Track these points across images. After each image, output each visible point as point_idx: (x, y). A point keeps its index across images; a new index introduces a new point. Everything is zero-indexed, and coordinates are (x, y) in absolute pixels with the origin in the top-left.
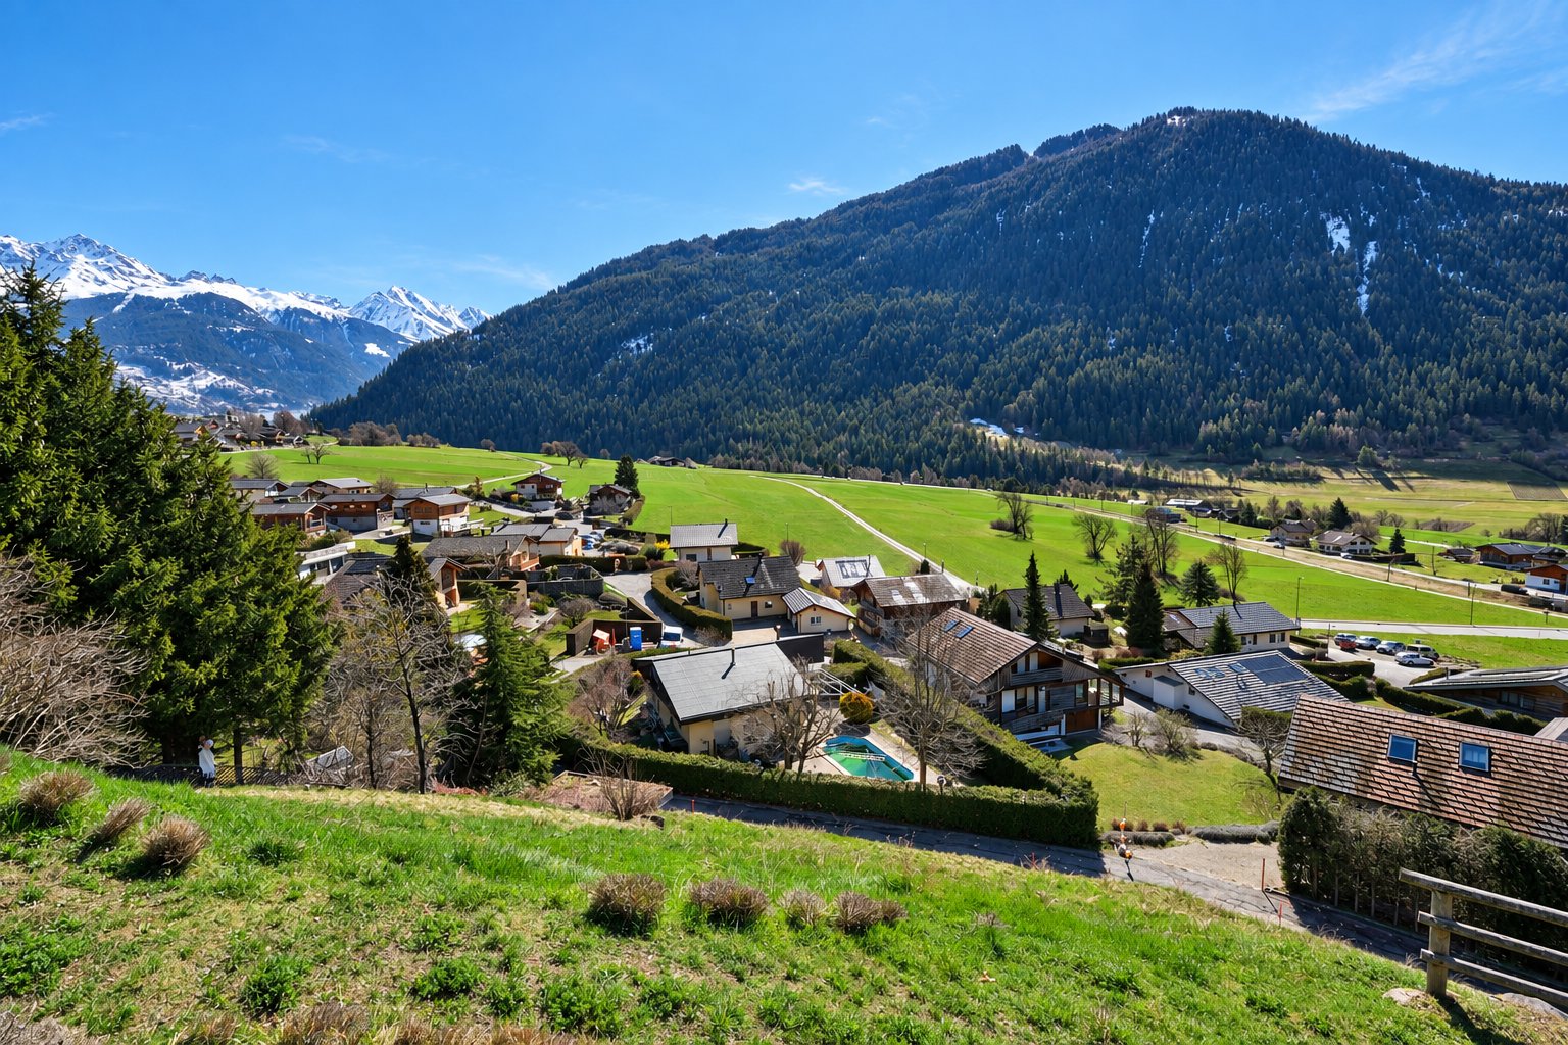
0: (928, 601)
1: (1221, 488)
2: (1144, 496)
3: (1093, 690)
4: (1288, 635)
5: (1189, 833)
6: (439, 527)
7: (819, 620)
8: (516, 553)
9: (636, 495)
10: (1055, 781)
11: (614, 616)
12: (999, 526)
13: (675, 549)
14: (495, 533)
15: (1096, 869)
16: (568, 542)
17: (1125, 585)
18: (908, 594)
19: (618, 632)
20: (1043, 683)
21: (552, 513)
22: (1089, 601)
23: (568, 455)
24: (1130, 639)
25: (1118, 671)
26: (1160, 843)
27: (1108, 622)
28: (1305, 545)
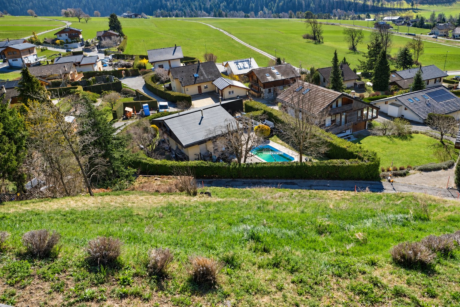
0: (283, 78)
1: (408, 9)
2: (372, 16)
3: (365, 112)
4: (442, 79)
5: (414, 169)
6: (23, 61)
7: (233, 92)
8: (71, 72)
9: (121, 35)
10: (361, 155)
11: (131, 100)
12: (307, 37)
13: (152, 63)
14: (55, 62)
15: (381, 189)
16: (95, 64)
17: (371, 62)
18: (273, 75)
19: (137, 107)
20: (343, 112)
21: (80, 49)
22: (355, 71)
23: (78, 16)
24: (375, 87)
25: (372, 102)
26: (404, 175)
27: (363, 80)
28: (446, 35)
